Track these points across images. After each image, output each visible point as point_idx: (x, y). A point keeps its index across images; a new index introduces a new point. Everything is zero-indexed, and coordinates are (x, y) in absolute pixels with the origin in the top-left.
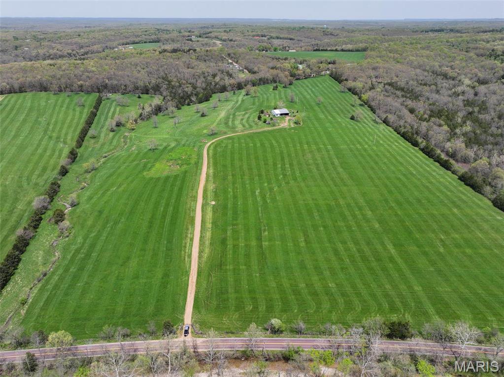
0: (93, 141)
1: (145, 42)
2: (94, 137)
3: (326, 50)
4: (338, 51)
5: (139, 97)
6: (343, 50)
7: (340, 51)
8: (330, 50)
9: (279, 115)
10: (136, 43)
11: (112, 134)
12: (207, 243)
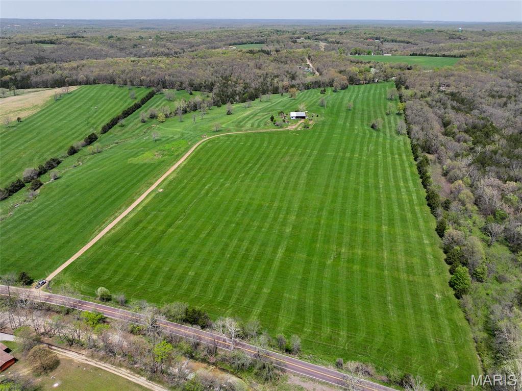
0: (119, 129)
1: (252, 43)
2: (122, 126)
3: (425, 55)
4: (438, 56)
5: (191, 94)
6: (444, 56)
7: (441, 56)
8: (429, 55)
9: (294, 118)
10: (243, 44)
11: (141, 124)
12: (124, 222)
